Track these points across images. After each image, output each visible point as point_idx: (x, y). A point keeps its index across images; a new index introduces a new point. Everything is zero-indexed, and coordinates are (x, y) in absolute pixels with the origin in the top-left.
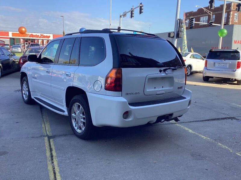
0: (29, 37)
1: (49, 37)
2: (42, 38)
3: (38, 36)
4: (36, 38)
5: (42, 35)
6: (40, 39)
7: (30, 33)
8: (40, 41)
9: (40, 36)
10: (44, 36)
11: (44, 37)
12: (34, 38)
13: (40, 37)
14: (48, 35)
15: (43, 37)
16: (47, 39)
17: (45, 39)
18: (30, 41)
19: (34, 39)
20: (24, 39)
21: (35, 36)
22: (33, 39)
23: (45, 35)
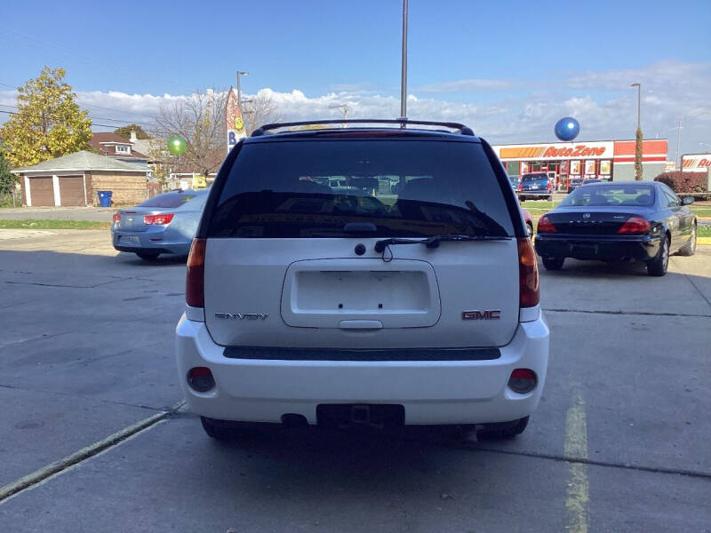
0: (544, 156)
1: (602, 150)
2: (581, 157)
3: (570, 150)
4: (563, 158)
5: (579, 148)
6: (574, 158)
7: (548, 146)
8: (574, 166)
9: (575, 150)
10: (587, 149)
11: (588, 151)
12: (558, 158)
13: (576, 154)
14: (598, 145)
15: (583, 154)
16: (596, 157)
17: (591, 157)
18: (545, 166)
19: (559, 161)
20: (530, 163)
21: (561, 152)
22: (553, 161)
23: (590, 145)
